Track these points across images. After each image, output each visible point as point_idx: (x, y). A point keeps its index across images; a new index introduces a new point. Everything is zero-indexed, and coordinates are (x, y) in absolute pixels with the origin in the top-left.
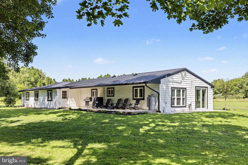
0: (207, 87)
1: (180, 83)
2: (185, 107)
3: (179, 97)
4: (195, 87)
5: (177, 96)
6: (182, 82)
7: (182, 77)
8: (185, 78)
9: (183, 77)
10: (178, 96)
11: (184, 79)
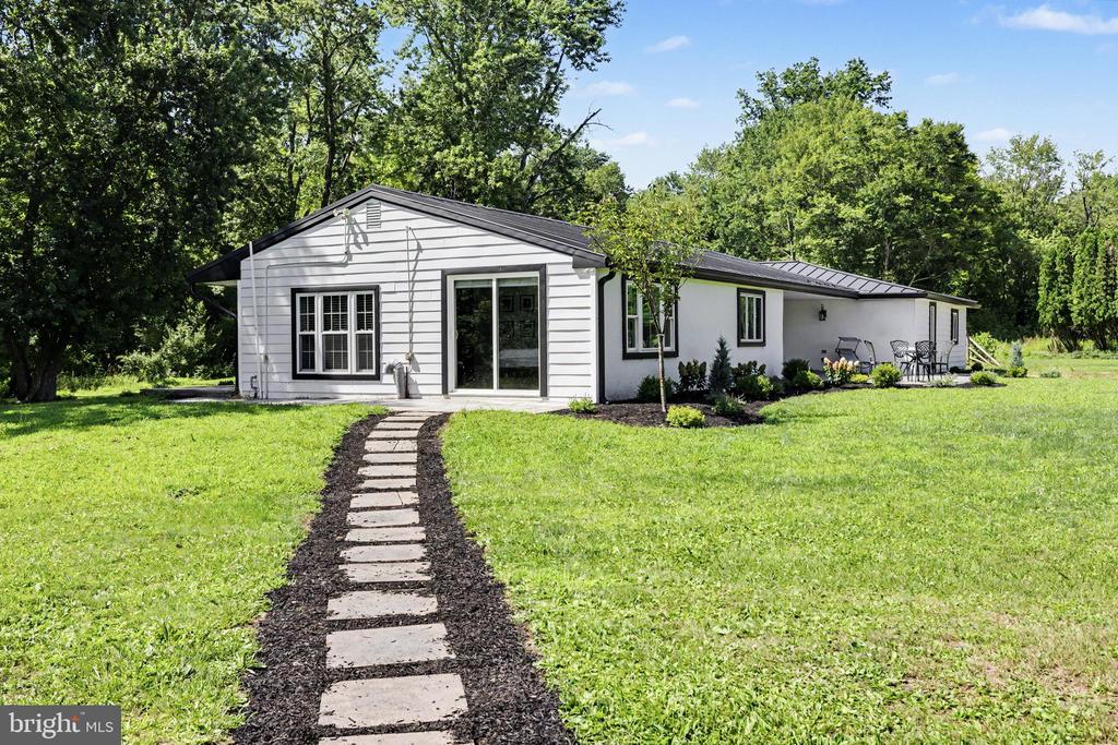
0: (541, 268)
1: (344, 265)
2: (377, 377)
3: (342, 332)
4: (438, 275)
5: (326, 327)
6: (355, 259)
7: (356, 235)
8: (371, 238)
9: (362, 232)
10: (336, 328)
11: (367, 243)
